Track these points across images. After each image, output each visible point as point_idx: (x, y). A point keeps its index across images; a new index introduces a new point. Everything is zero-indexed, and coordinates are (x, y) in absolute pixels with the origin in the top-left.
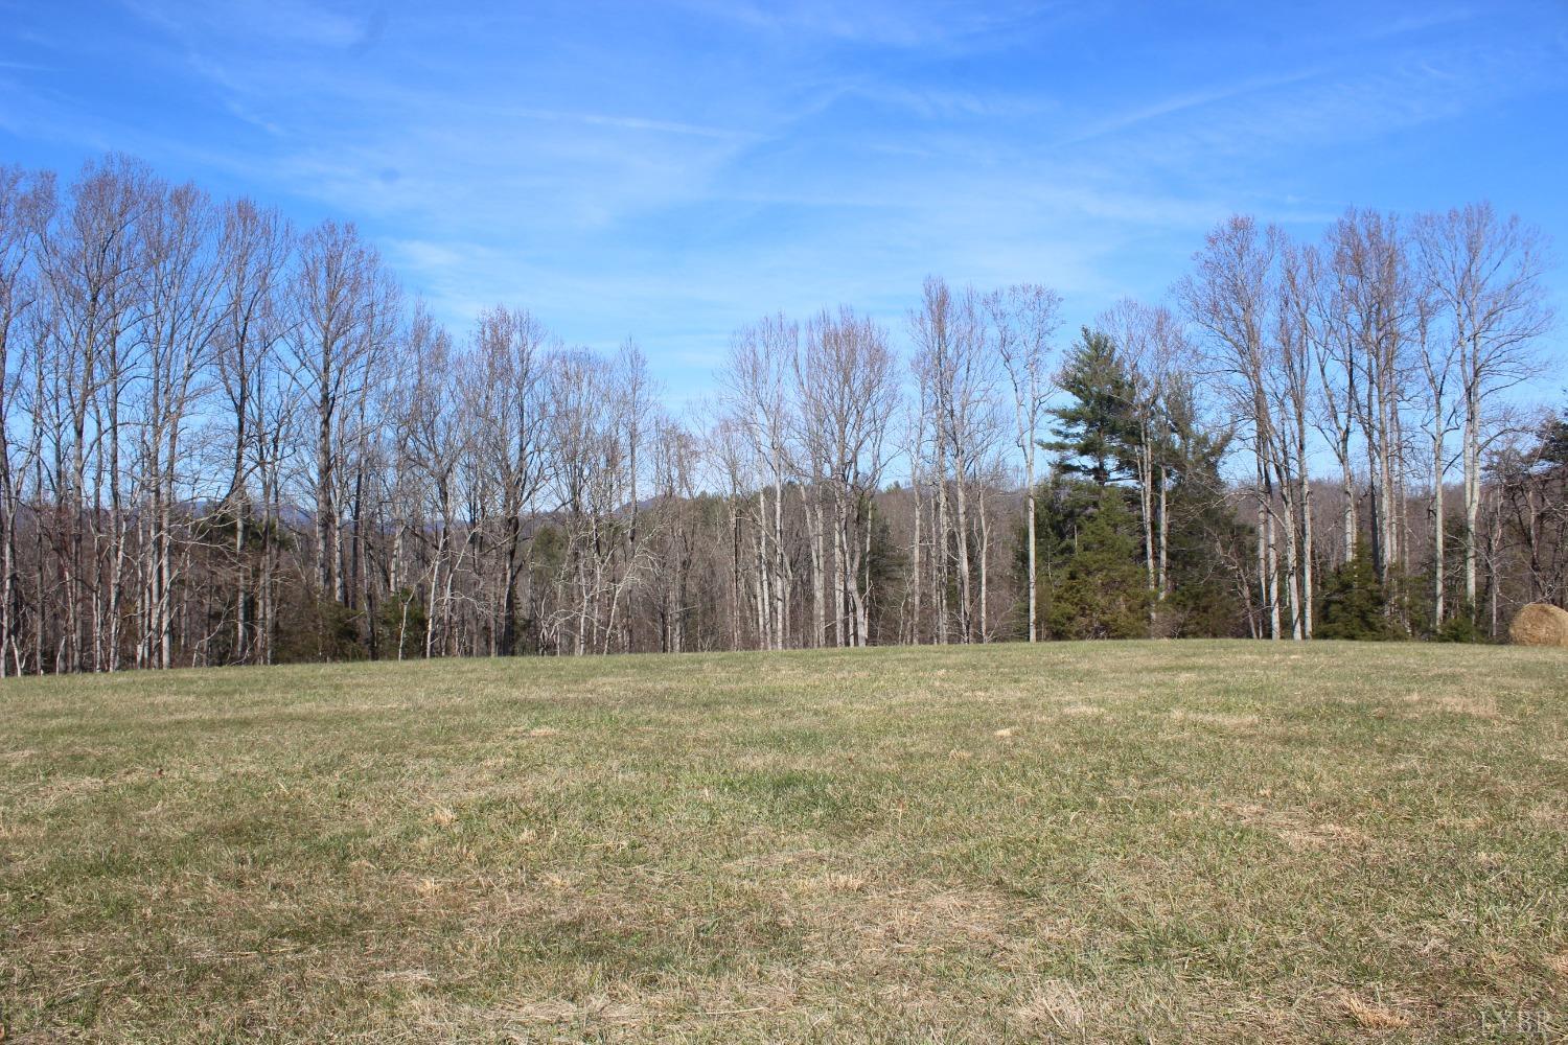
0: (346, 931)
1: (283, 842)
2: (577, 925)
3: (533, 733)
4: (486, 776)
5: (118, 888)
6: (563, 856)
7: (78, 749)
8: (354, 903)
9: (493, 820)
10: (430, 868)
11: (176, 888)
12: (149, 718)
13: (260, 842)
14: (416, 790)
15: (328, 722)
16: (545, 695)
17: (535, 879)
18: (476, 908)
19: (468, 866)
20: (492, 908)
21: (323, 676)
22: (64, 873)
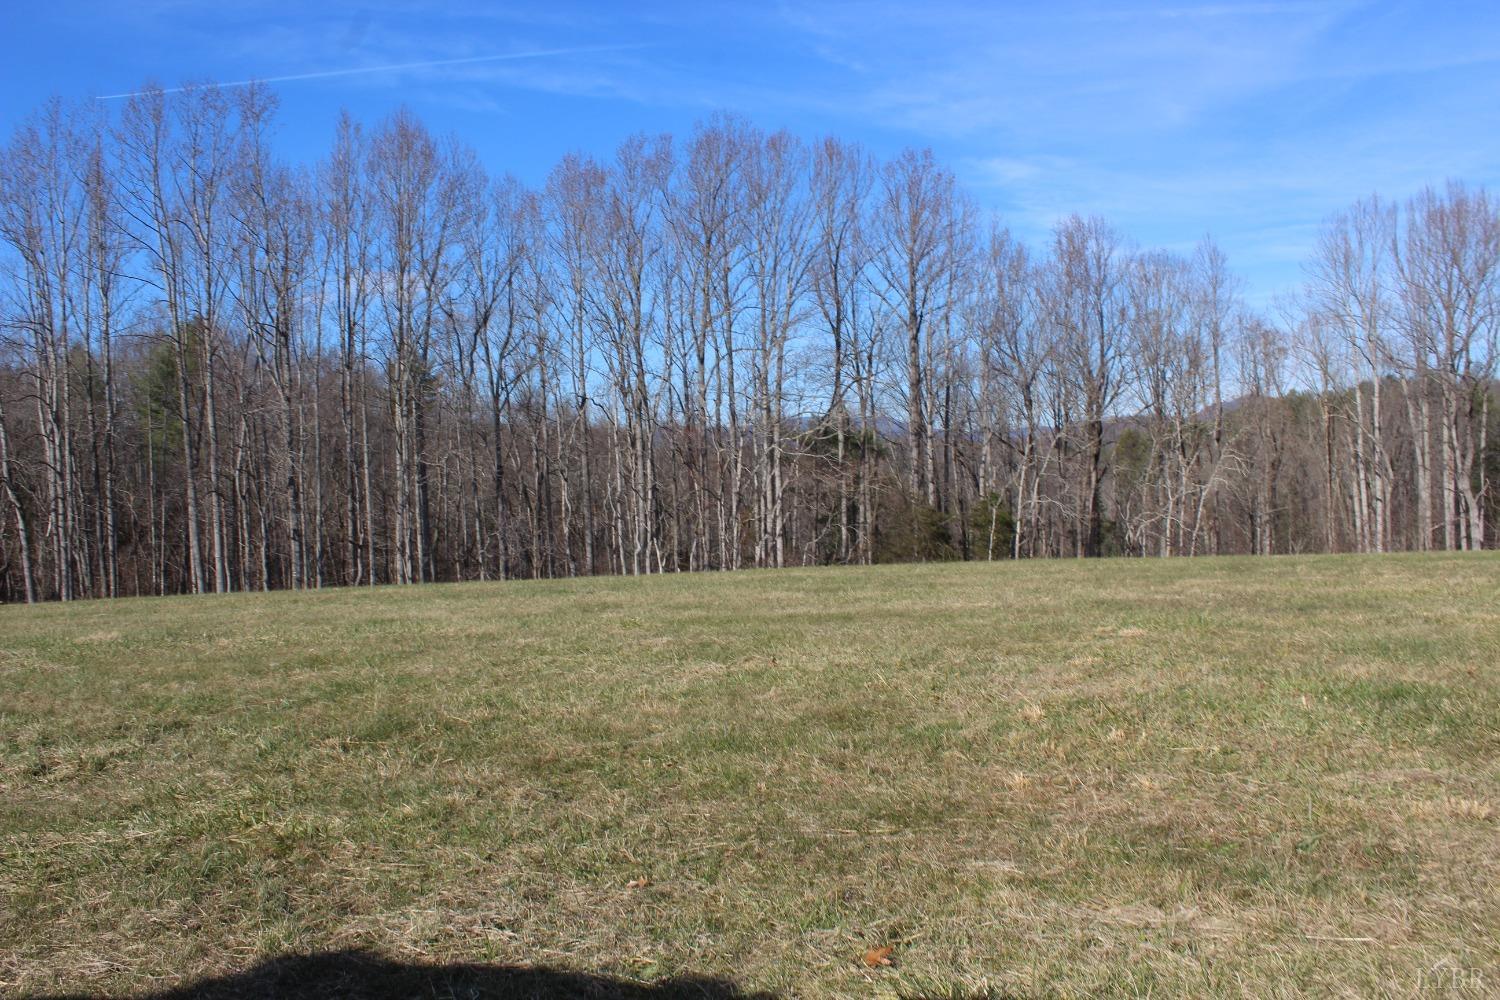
0: (938, 819)
1: (881, 729)
2: (1165, 830)
3: (1120, 633)
4: (1074, 674)
5: (739, 762)
6: (1152, 757)
7: (705, 638)
8: (946, 792)
9: (1081, 718)
10: (1017, 762)
11: (786, 766)
12: (764, 612)
13: (861, 728)
14: (1005, 685)
15: (927, 618)
16: (1132, 596)
17: (1123, 780)
18: (1064, 805)
19: (1056, 763)
20: (1079, 806)
21: (919, 576)
22: (694, 746)
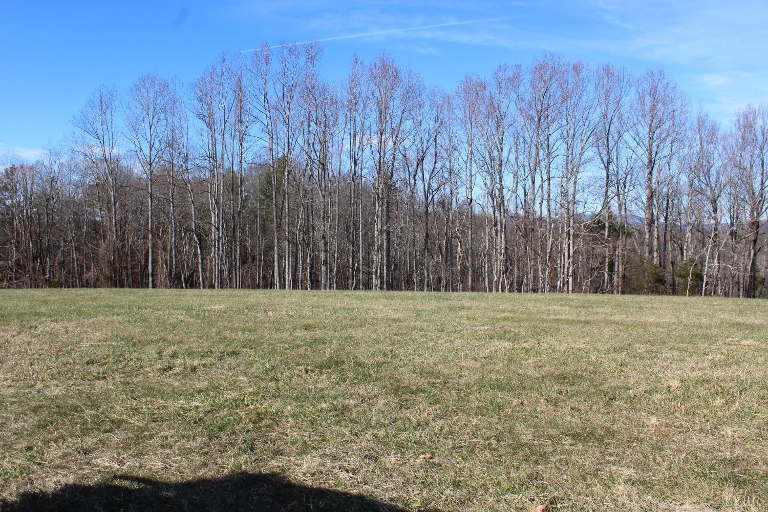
0: (600, 439)
1: (585, 385)
2: (734, 463)
3: (742, 343)
4: (706, 364)
5: (501, 397)
6: (739, 417)
7: (507, 328)
8: (608, 424)
9: (702, 391)
10: (655, 412)
11: (526, 402)
12: (544, 317)
13: (573, 384)
14: (663, 367)
15: (632, 326)
16: (757, 322)
17: (718, 429)
18: (675, 439)
19: (677, 414)
20: (684, 442)
21: (637, 302)
22: (481, 385)
